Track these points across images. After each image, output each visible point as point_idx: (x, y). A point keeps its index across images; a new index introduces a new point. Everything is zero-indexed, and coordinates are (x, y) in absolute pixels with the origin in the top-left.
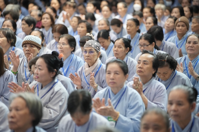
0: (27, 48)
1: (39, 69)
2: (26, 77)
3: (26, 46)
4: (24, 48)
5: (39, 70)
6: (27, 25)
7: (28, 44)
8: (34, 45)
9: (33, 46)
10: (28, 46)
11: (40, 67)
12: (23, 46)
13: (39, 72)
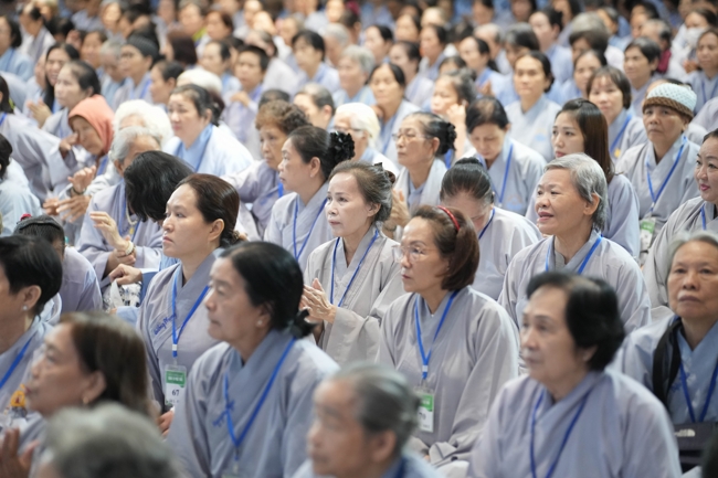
0: (654, 117)
1: (711, 165)
2: (652, 194)
3: (651, 113)
4: (645, 116)
5: (708, 169)
6: (644, 61)
7: (656, 105)
8: (670, 107)
9: (669, 110)
10: (656, 110)
11: (712, 162)
12: (644, 112)
13: (709, 175)
